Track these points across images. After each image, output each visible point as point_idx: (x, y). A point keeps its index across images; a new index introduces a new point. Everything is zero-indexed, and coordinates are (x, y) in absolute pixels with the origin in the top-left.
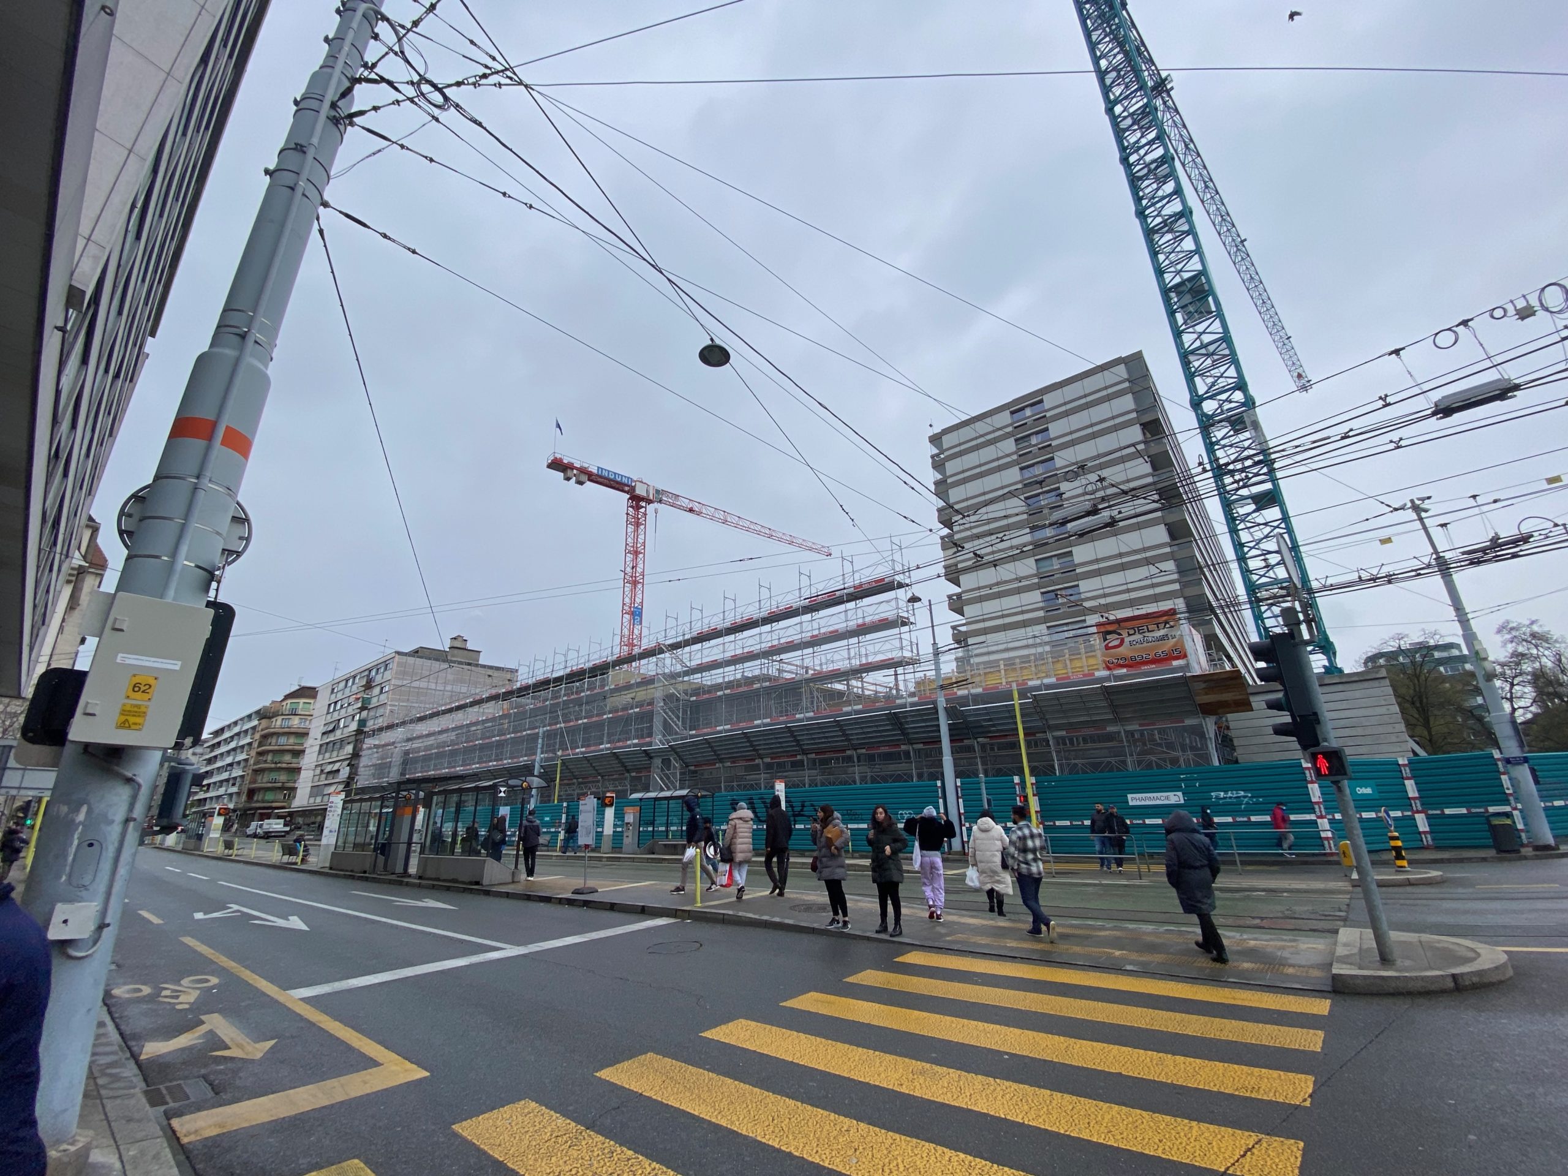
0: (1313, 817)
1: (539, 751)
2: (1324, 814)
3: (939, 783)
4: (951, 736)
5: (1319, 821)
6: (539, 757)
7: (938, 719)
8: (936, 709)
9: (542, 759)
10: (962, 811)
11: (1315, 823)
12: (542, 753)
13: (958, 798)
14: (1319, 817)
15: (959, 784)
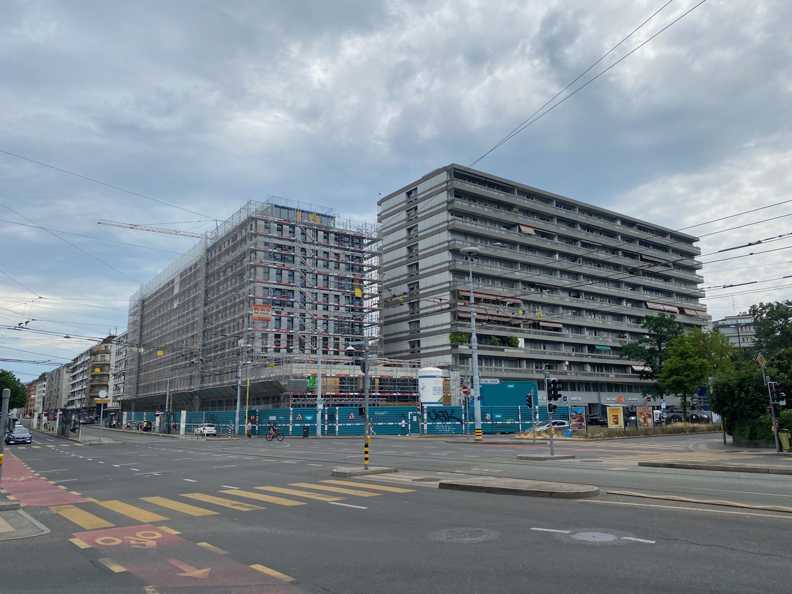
4: (240, 395)
7: (238, 388)
8: (238, 384)
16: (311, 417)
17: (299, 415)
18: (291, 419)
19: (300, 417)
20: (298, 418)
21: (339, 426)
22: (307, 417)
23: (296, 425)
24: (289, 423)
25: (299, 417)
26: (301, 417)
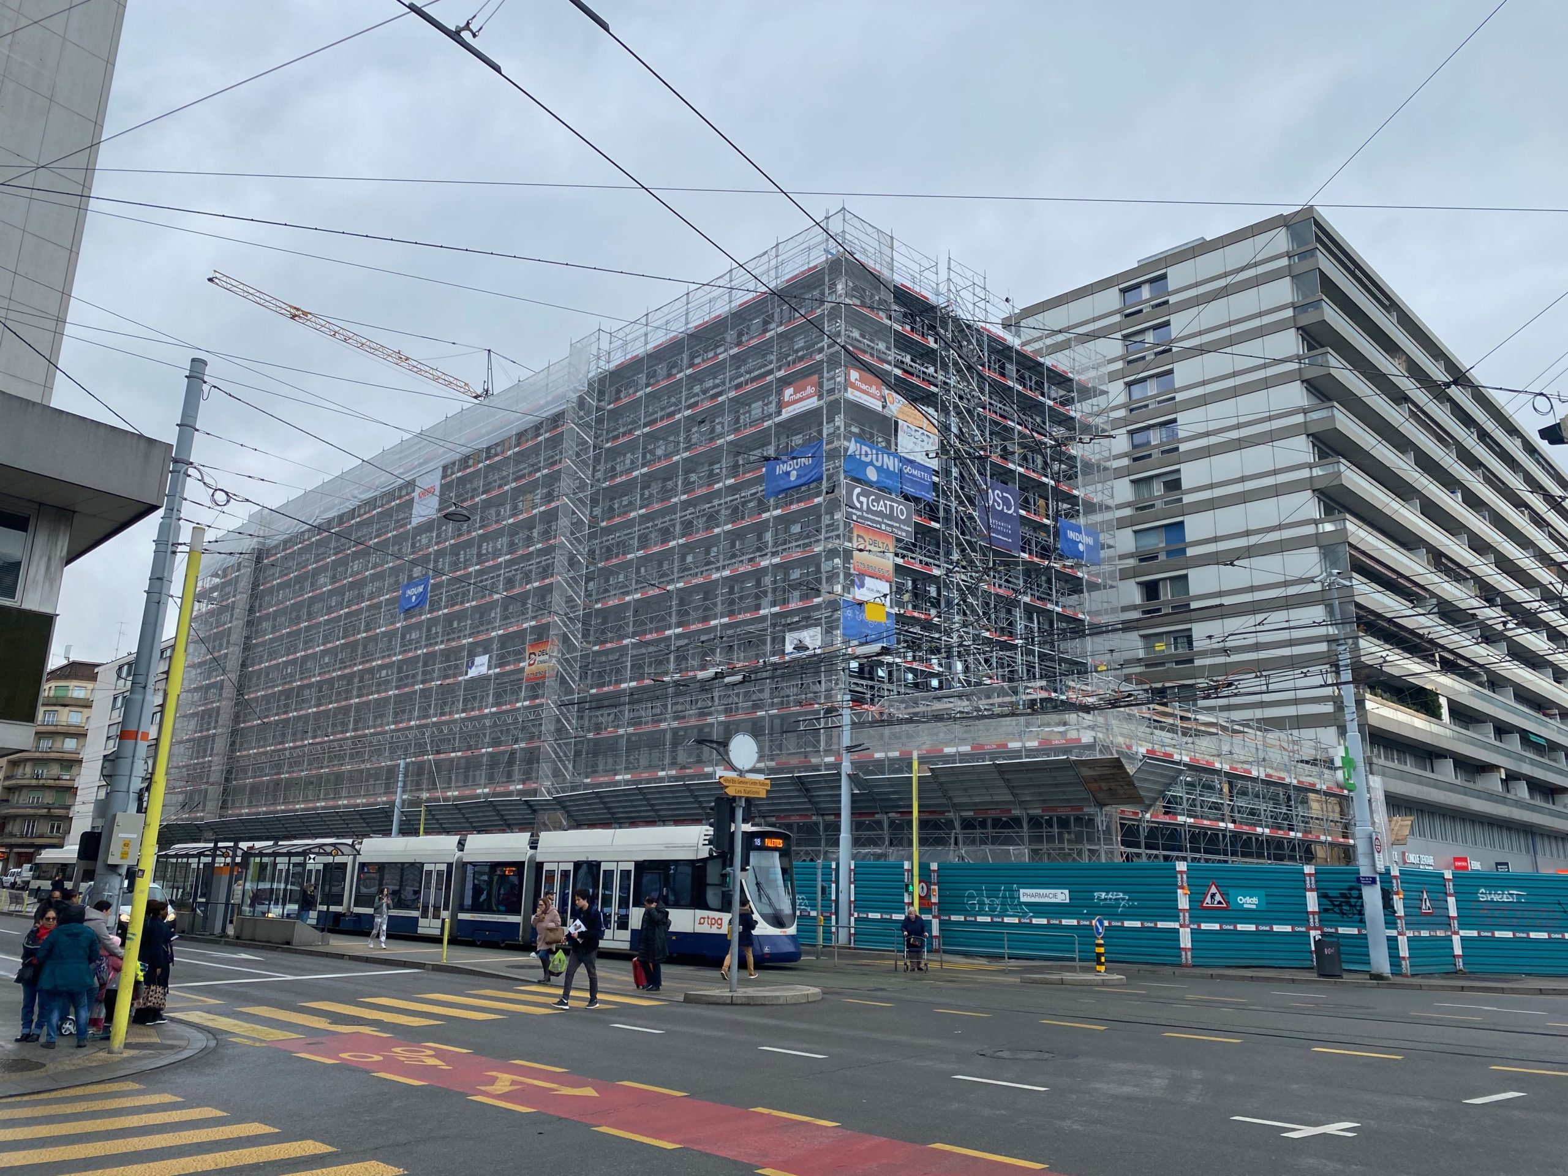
0: (1176, 925)
1: (399, 790)
2: (1187, 922)
3: (834, 866)
4: (852, 808)
5: (1181, 930)
6: (400, 797)
7: (840, 787)
8: (839, 774)
9: (403, 801)
10: (852, 899)
11: (1177, 931)
12: (404, 791)
13: (850, 883)
14: (1181, 926)
15: (853, 867)
16: (1255, 900)
17: (1213, 890)
18: (1183, 903)
19: (1214, 898)
20: (1208, 899)
21: (1409, 939)
22: (1241, 900)
23: (1204, 926)
24: (1175, 917)
25: (1213, 896)
26: (1218, 897)
